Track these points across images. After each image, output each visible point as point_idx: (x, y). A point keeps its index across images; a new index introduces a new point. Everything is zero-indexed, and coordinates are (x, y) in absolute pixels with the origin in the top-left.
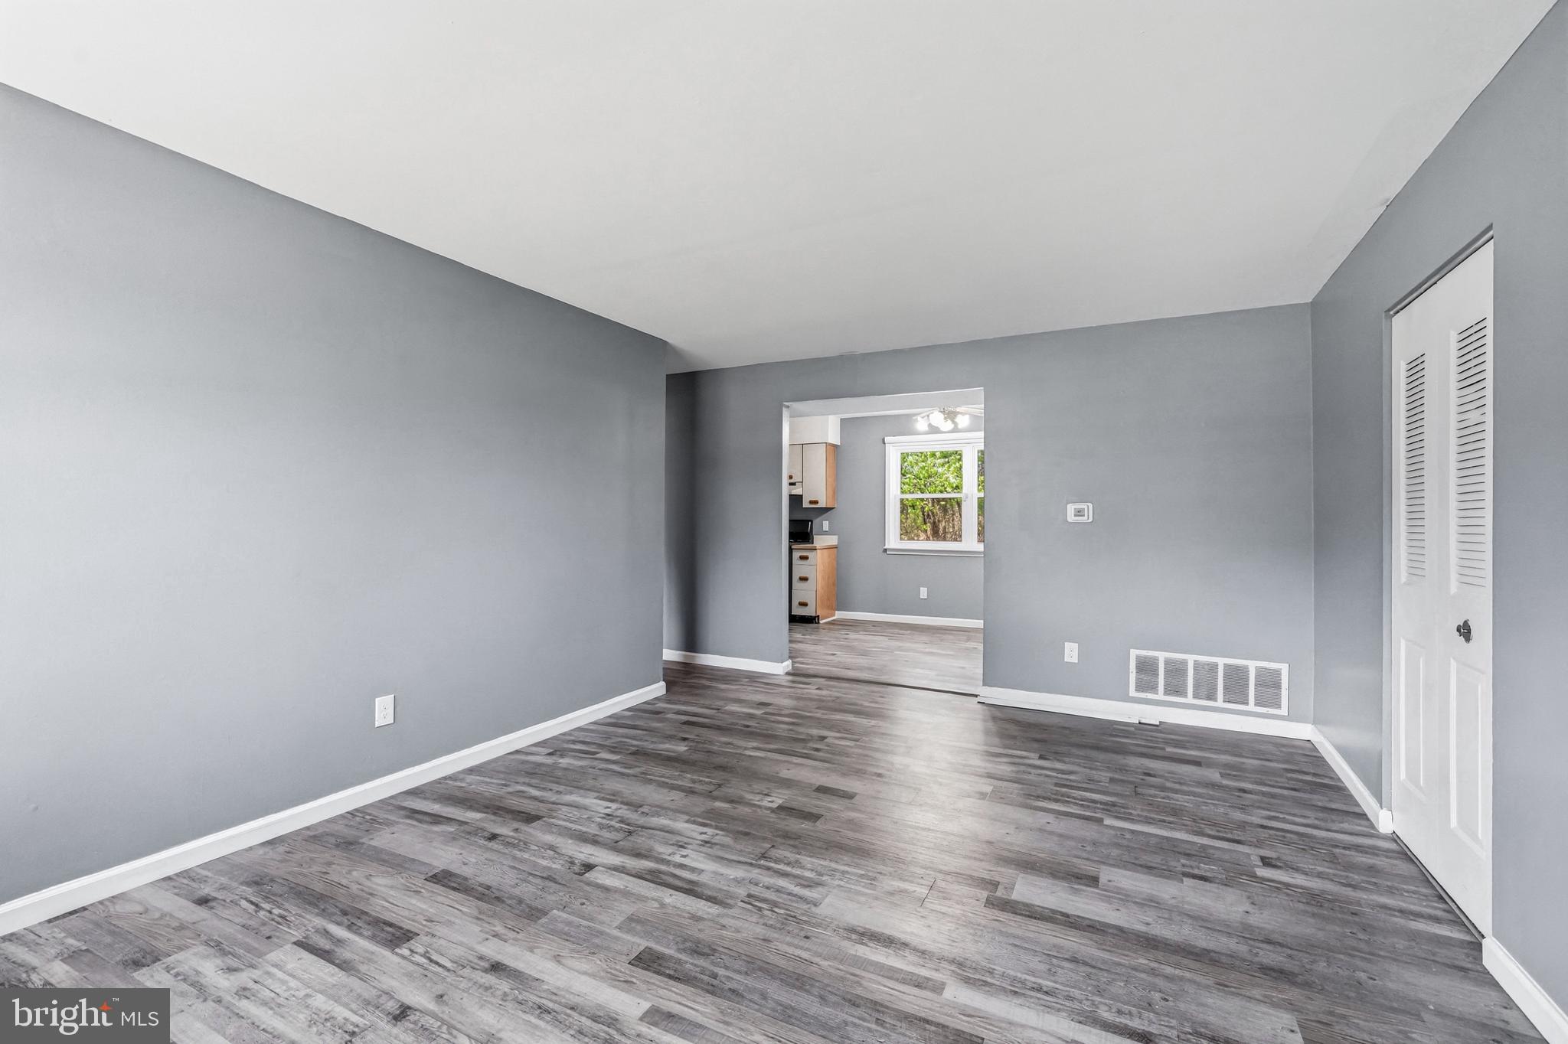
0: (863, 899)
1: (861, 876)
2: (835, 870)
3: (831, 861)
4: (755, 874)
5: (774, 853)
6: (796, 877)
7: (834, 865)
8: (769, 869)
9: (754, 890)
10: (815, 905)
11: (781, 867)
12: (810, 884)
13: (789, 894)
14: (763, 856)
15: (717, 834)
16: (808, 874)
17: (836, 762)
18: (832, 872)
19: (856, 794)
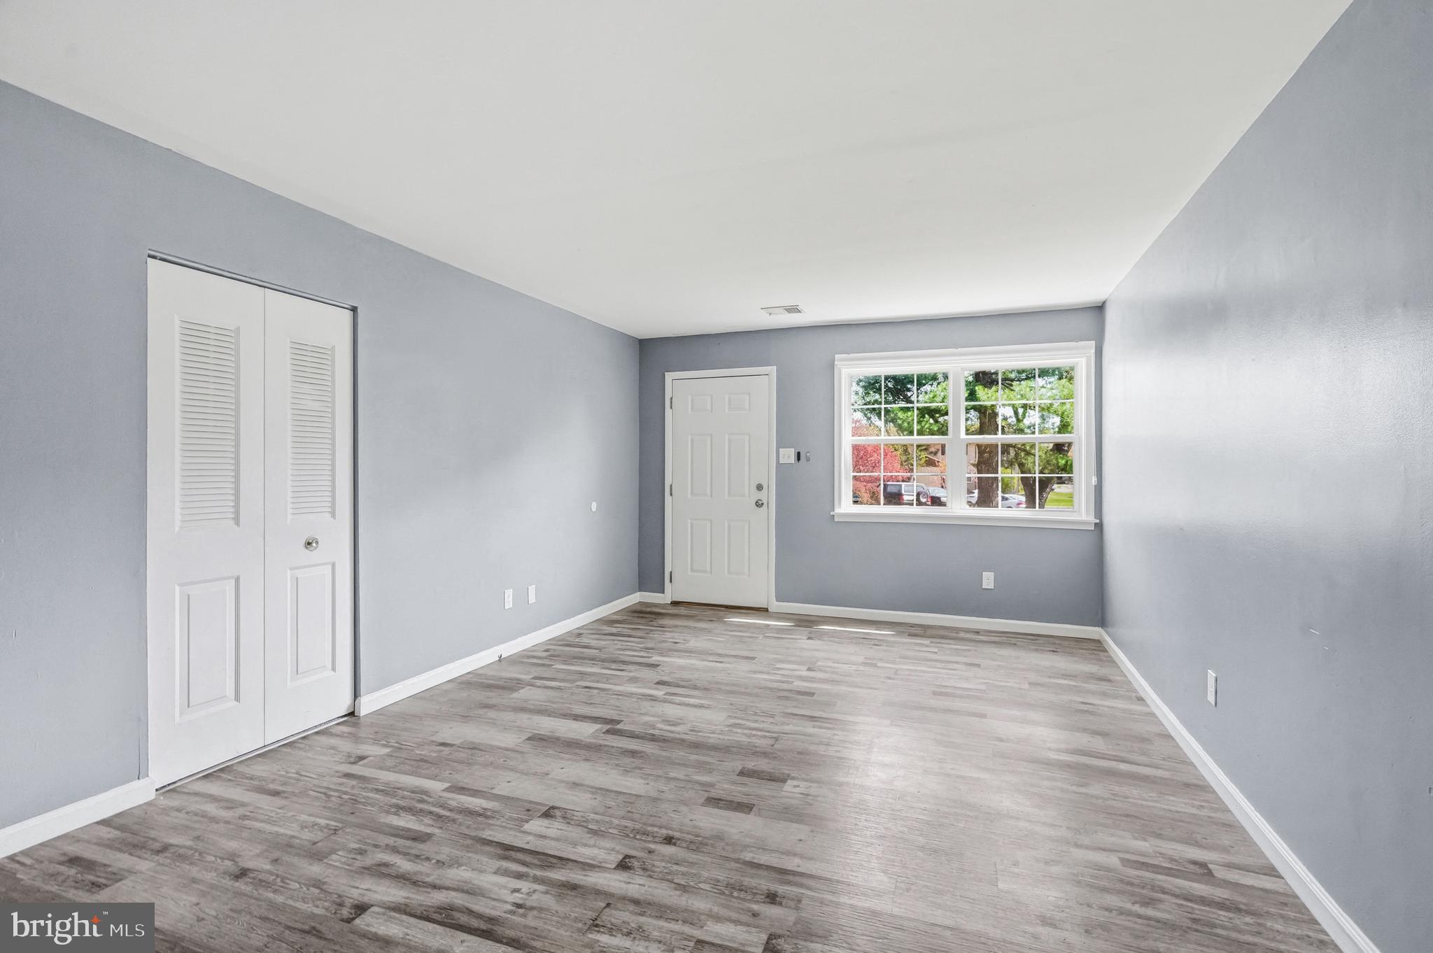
0: (699, 720)
1: (700, 732)
2: (719, 734)
3: (724, 739)
4: (776, 728)
5: (772, 742)
6: (746, 729)
7: (721, 737)
8: (769, 732)
9: (771, 720)
10: (730, 716)
11: (760, 733)
12: (735, 725)
13: (748, 720)
14: (776, 739)
15: (825, 751)
16: (739, 731)
17: (734, 865)
18: (722, 733)
19: (703, 805)
